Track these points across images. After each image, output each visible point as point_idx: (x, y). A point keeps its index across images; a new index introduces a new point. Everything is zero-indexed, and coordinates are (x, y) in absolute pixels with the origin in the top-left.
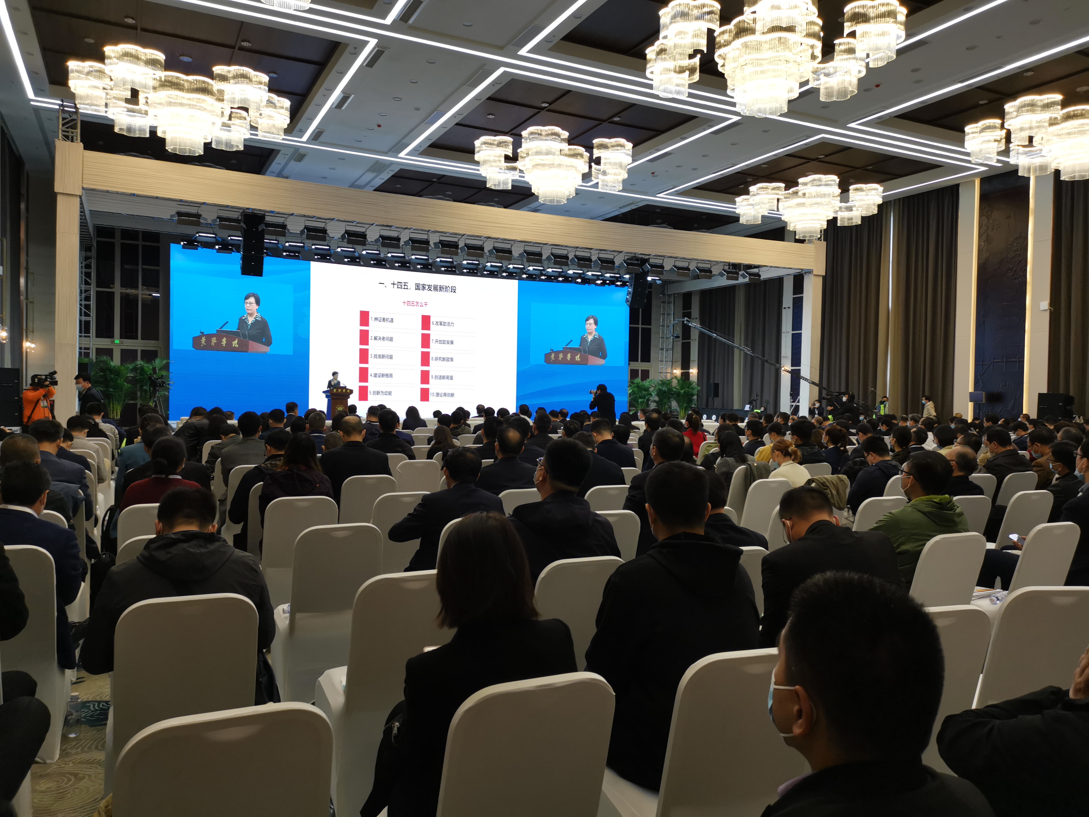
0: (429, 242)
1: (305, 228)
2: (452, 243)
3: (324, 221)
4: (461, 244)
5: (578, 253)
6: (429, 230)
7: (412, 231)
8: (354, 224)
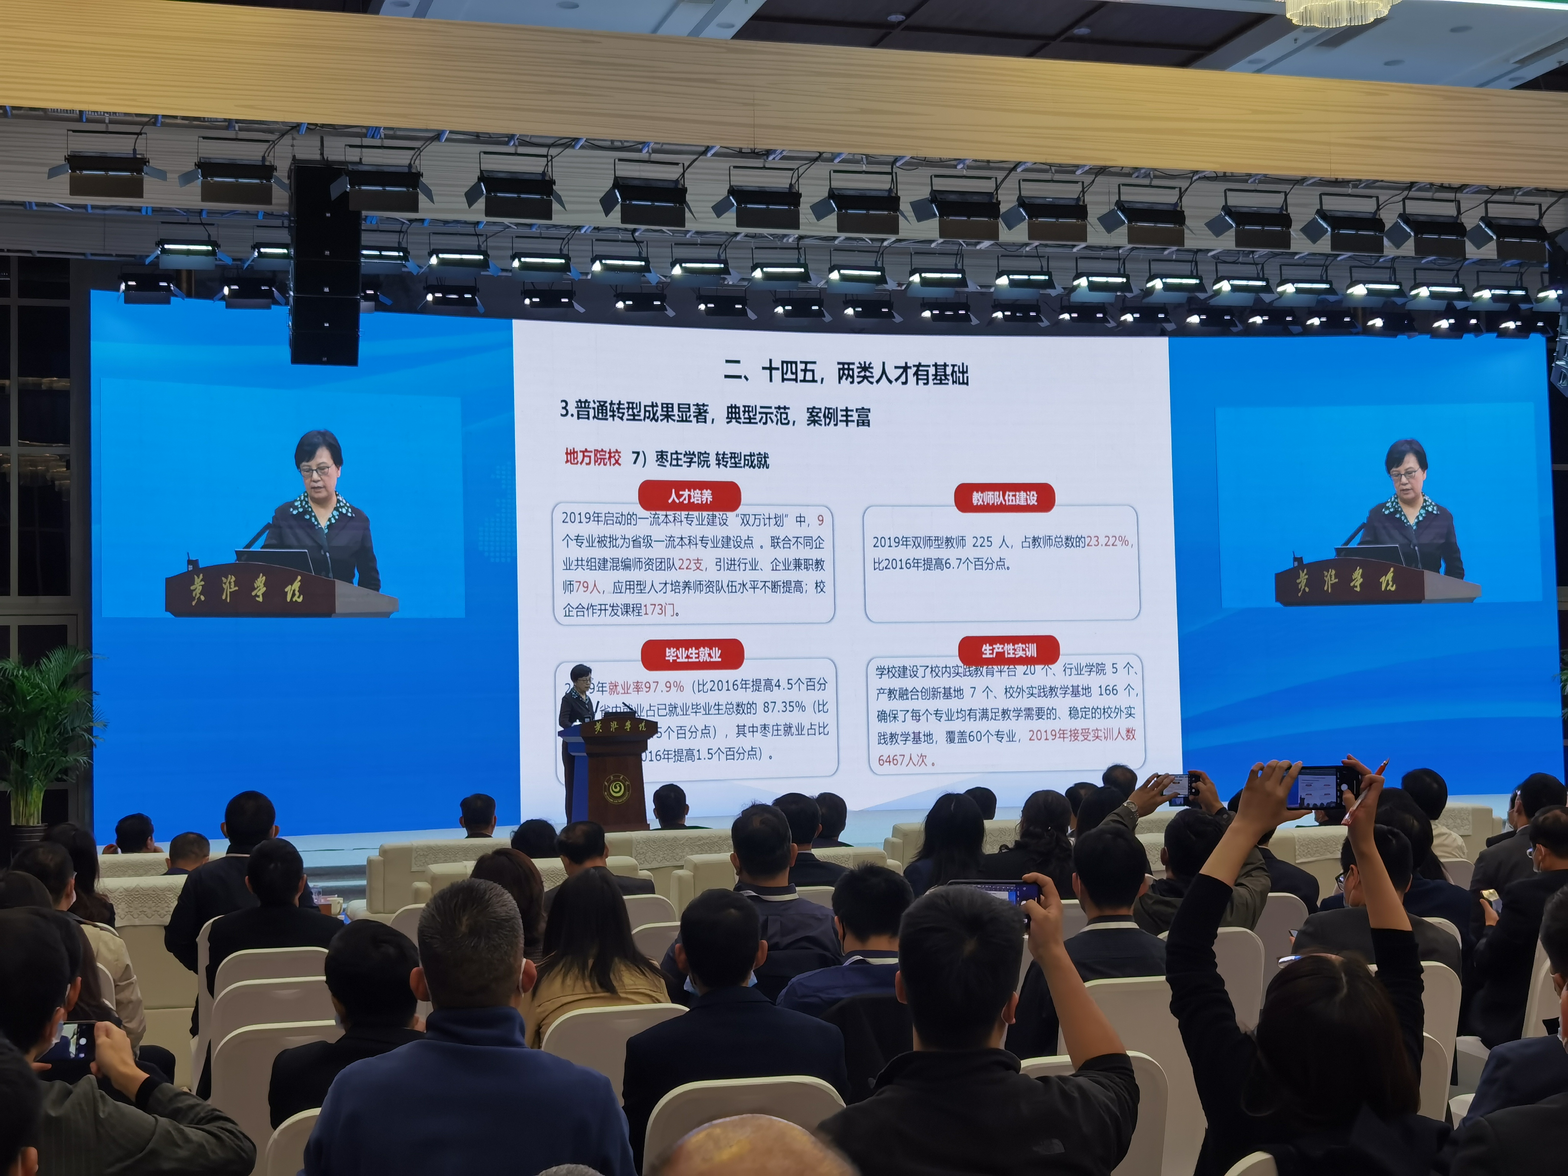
0: (897, 199)
1: (481, 178)
2: (976, 199)
3: (543, 151)
4: (1007, 201)
5: (1414, 208)
6: (896, 159)
7: (836, 164)
8: (644, 155)
